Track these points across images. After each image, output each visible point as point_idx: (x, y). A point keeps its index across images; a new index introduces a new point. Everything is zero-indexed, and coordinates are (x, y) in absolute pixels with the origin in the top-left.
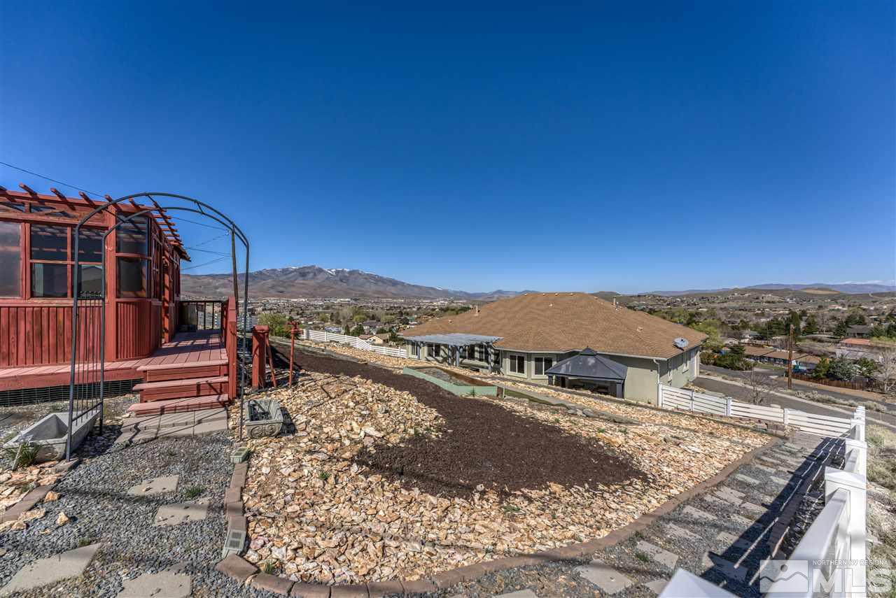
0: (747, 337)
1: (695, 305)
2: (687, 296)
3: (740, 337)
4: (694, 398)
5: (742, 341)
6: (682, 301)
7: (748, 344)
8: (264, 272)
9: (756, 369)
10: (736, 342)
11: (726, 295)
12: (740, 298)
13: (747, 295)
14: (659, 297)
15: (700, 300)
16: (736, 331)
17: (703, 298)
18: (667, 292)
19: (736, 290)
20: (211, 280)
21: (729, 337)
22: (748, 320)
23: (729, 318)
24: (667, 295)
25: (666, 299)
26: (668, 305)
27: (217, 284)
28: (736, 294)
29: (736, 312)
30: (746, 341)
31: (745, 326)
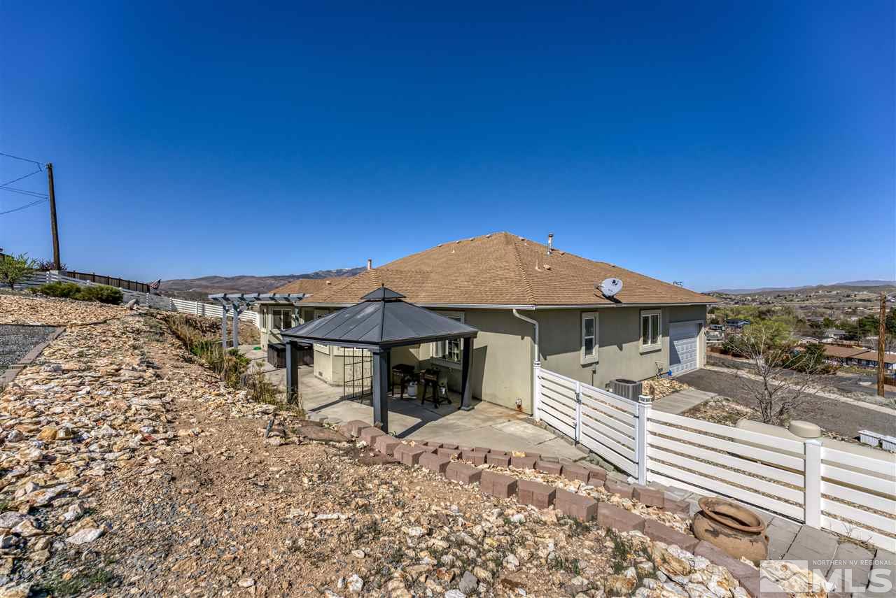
0: (831, 336)
1: (769, 303)
2: (760, 294)
3: (821, 336)
4: (582, 397)
5: (824, 341)
6: (754, 300)
7: (832, 344)
8: (320, 273)
9: (840, 374)
10: (816, 342)
11: (806, 293)
12: (825, 296)
13: (835, 292)
14: (726, 295)
15: (775, 298)
16: (817, 328)
17: (779, 296)
18: (735, 290)
19: (820, 287)
20: (273, 282)
21: (805, 335)
22: (834, 319)
23: (809, 316)
24: (736, 294)
25: (733, 297)
26: (736, 303)
27: (278, 285)
28: (820, 292)
29: (819, 310)
30: (830, 340)
31: (829, 324)
